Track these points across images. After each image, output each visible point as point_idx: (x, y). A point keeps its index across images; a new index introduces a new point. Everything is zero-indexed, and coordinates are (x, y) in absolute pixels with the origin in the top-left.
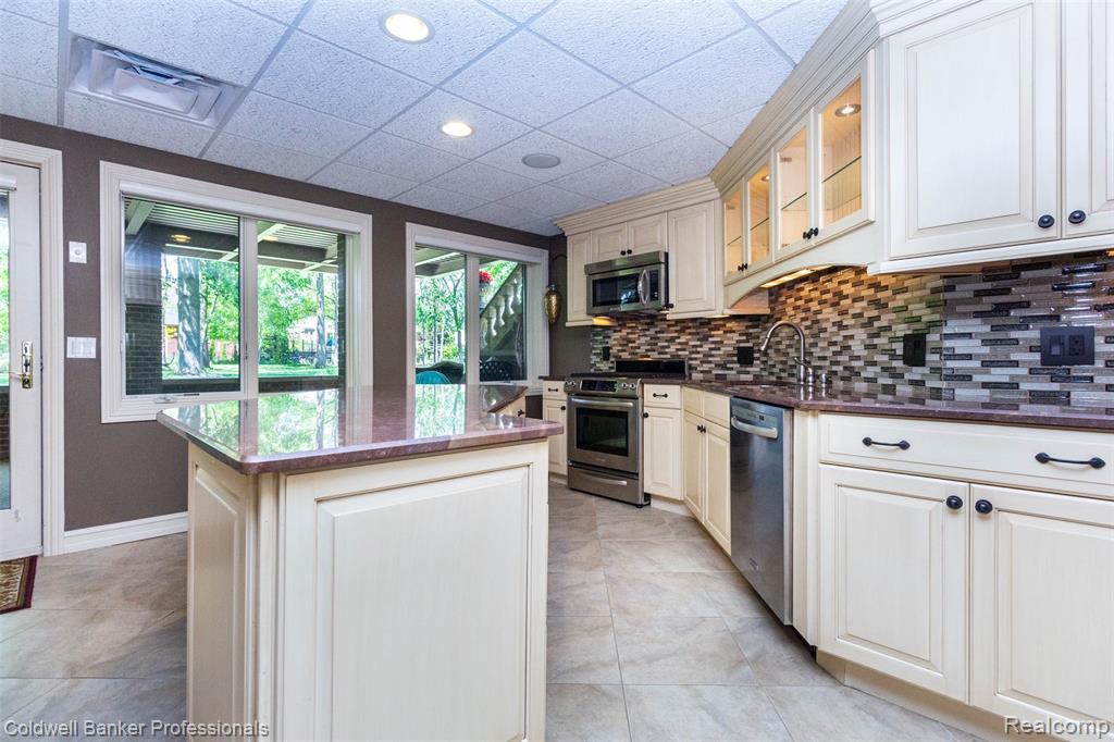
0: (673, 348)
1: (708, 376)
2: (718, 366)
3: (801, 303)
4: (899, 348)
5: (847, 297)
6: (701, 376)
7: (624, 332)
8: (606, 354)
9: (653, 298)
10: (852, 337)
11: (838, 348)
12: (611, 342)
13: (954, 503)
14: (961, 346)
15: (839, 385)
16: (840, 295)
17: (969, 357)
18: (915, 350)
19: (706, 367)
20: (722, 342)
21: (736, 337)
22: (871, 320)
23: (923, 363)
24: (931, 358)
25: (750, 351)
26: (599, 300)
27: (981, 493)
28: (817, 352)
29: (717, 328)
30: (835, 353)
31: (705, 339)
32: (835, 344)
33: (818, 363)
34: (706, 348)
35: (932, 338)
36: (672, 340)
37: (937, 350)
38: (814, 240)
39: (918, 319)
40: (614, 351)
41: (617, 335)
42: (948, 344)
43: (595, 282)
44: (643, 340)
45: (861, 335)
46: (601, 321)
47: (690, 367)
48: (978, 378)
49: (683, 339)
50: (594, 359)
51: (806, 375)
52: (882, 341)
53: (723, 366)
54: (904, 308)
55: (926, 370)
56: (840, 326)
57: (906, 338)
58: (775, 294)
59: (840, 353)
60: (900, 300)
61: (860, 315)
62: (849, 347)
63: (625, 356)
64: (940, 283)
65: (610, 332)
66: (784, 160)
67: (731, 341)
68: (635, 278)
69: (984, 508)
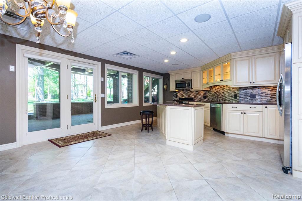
0: (191, 96)
1: (198, 101)
2: (200, 99)
3: (216, 89)
4: (233, 96)
5: (225, 89)
6: (196, 101)
7: (181, 93)
8: (177, 97)
9: (189, 87)
10: (226, 95)
11: (223, 96)
12: (178, 94)
13: (242, 113)
14: (241, 96)
15: (223, 101)
16: (224, 88)
17: (242, 97)
18: (235, 96)
19: (197, 99)
20: (200, 95)
21: (203, 94)
22: (229, 92)
23: (236, 98)
24: (238, 98)
25: (206, 96)
26: (178, 87)
27: (244, 112)
28: (219, 97)
29: (199, 92)
30: (223, 97)
31: (197, 94)
32: (223, 95)
33: (220, 98)
34: (197, 96)
35: (238, 95)
36: (191, 94)
37: (238, 97)
38: (222, 81)
39: (236, 92)
40: (178, 96)
41: (179, 93)
42: (240, 96)
43: (177, 84)
44: (184, 94)
45: (227, 94)
46: (177, 91)
47: (194, 99)
48: (243, 100)
49: (193, 94)
50: (174, 98)
51: (218, 100)
52: (230, 95)
53: (201, 99)
54: (234, 91)
55: (237, 99)
56: (224, 93)
57: (234, 95)
58: (211, 87)
59: (224, 97)
60: (233, 90)
61: (227, 91)
62: (225, 96)
63: (181, 97)
64: (239, 88)
65: (177, 93)
66: (216, 68)
67: (202, 94)
68: (186, 83)
69: (245, 113)
